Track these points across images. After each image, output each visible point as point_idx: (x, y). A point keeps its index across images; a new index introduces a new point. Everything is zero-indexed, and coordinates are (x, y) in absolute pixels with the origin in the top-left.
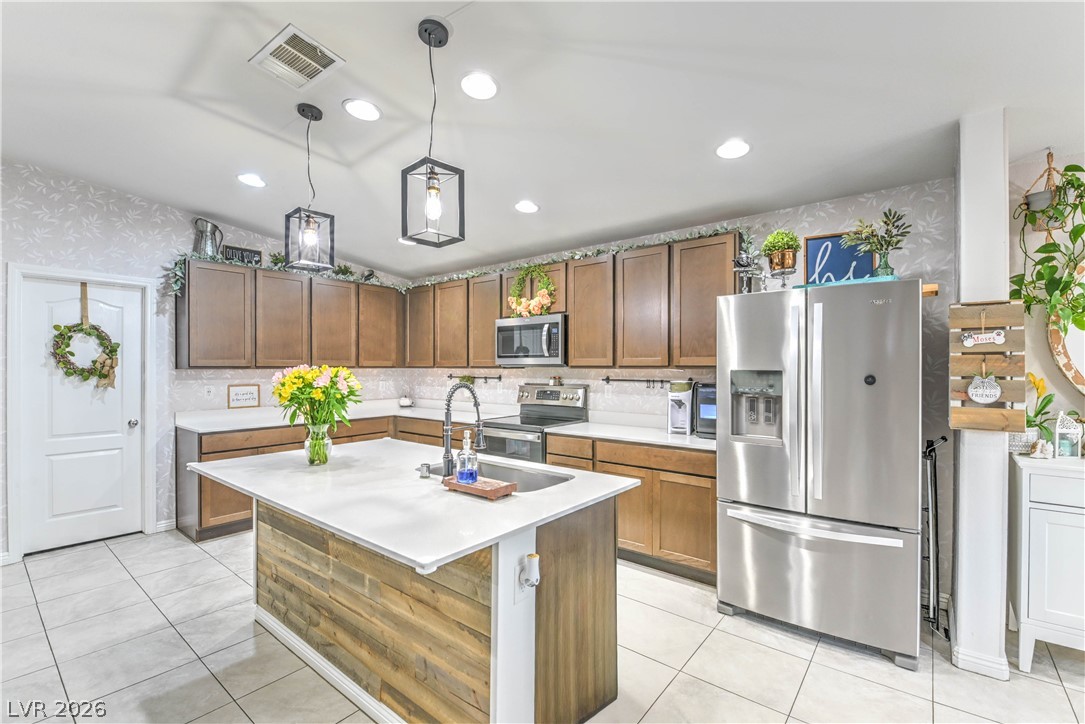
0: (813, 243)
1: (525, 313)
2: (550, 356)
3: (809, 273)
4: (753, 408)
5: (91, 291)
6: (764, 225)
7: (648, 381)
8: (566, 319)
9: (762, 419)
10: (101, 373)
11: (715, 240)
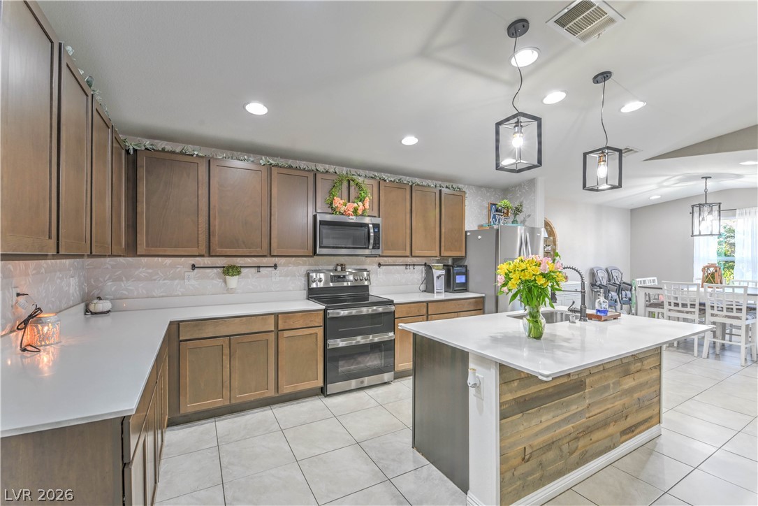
2: (373, 248)
7: (407, 265)
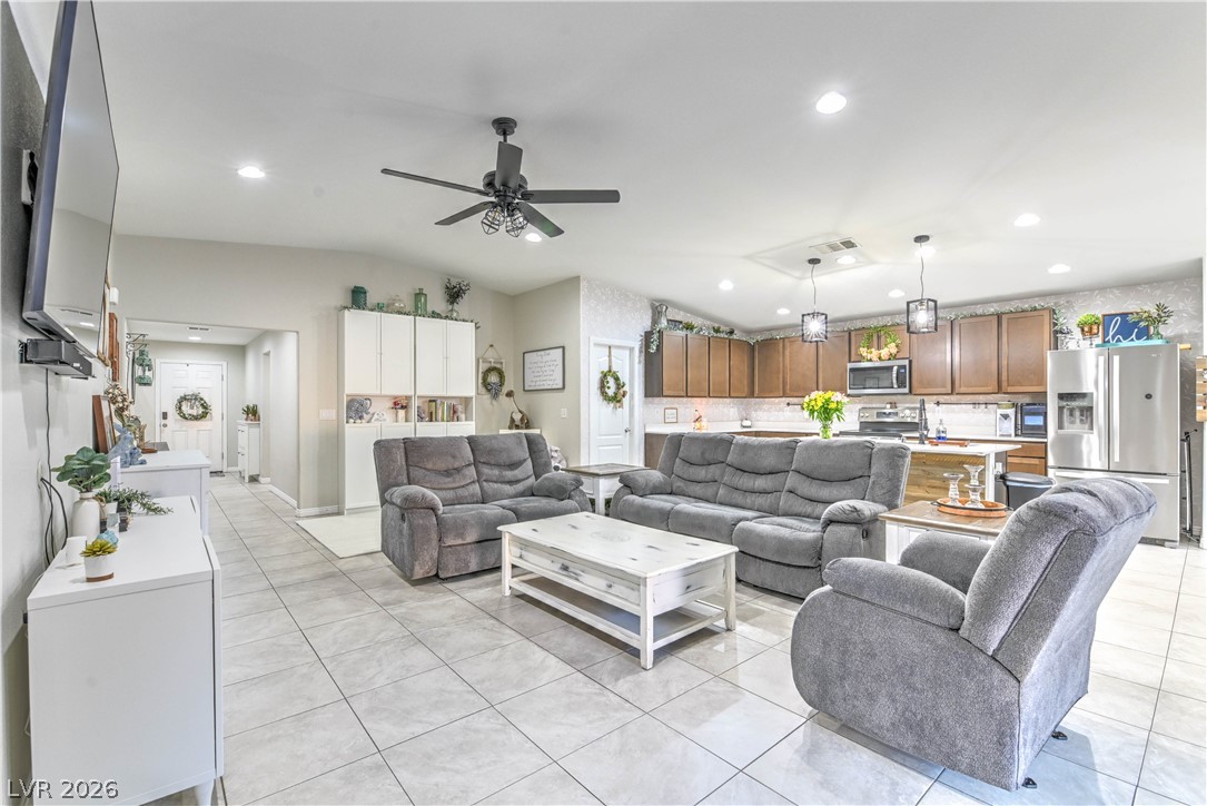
0: (1108, 318)
1: (875, 358)
2: (899, 387)
3: (1106, 334)
4: (1071, 415)
5: (613, 351)
6: (1068, 302)
7: (974, 404)
8: (910, 362)
9: (1078, 421)
10: (616, 399)
11: (1035, 313)
